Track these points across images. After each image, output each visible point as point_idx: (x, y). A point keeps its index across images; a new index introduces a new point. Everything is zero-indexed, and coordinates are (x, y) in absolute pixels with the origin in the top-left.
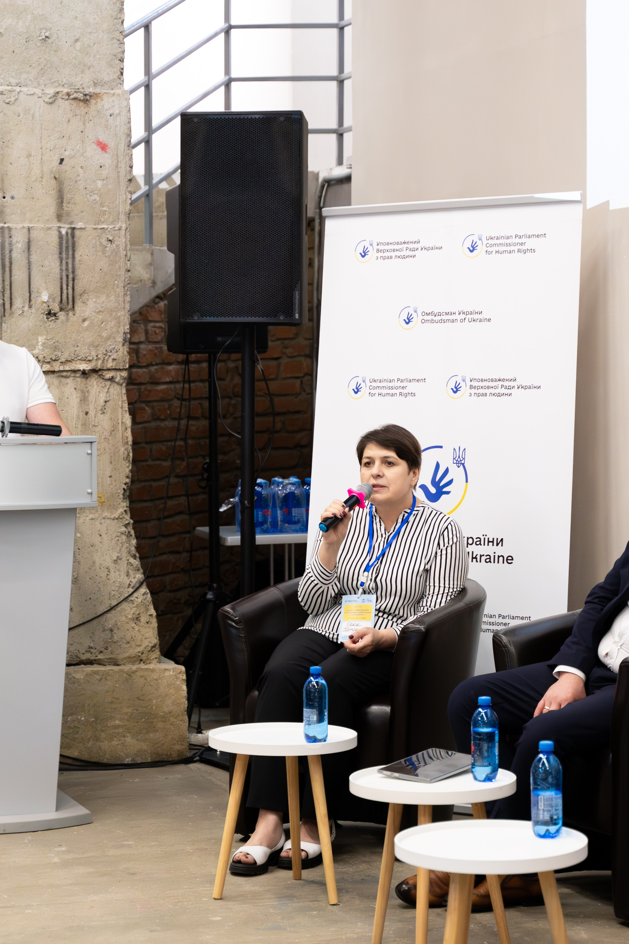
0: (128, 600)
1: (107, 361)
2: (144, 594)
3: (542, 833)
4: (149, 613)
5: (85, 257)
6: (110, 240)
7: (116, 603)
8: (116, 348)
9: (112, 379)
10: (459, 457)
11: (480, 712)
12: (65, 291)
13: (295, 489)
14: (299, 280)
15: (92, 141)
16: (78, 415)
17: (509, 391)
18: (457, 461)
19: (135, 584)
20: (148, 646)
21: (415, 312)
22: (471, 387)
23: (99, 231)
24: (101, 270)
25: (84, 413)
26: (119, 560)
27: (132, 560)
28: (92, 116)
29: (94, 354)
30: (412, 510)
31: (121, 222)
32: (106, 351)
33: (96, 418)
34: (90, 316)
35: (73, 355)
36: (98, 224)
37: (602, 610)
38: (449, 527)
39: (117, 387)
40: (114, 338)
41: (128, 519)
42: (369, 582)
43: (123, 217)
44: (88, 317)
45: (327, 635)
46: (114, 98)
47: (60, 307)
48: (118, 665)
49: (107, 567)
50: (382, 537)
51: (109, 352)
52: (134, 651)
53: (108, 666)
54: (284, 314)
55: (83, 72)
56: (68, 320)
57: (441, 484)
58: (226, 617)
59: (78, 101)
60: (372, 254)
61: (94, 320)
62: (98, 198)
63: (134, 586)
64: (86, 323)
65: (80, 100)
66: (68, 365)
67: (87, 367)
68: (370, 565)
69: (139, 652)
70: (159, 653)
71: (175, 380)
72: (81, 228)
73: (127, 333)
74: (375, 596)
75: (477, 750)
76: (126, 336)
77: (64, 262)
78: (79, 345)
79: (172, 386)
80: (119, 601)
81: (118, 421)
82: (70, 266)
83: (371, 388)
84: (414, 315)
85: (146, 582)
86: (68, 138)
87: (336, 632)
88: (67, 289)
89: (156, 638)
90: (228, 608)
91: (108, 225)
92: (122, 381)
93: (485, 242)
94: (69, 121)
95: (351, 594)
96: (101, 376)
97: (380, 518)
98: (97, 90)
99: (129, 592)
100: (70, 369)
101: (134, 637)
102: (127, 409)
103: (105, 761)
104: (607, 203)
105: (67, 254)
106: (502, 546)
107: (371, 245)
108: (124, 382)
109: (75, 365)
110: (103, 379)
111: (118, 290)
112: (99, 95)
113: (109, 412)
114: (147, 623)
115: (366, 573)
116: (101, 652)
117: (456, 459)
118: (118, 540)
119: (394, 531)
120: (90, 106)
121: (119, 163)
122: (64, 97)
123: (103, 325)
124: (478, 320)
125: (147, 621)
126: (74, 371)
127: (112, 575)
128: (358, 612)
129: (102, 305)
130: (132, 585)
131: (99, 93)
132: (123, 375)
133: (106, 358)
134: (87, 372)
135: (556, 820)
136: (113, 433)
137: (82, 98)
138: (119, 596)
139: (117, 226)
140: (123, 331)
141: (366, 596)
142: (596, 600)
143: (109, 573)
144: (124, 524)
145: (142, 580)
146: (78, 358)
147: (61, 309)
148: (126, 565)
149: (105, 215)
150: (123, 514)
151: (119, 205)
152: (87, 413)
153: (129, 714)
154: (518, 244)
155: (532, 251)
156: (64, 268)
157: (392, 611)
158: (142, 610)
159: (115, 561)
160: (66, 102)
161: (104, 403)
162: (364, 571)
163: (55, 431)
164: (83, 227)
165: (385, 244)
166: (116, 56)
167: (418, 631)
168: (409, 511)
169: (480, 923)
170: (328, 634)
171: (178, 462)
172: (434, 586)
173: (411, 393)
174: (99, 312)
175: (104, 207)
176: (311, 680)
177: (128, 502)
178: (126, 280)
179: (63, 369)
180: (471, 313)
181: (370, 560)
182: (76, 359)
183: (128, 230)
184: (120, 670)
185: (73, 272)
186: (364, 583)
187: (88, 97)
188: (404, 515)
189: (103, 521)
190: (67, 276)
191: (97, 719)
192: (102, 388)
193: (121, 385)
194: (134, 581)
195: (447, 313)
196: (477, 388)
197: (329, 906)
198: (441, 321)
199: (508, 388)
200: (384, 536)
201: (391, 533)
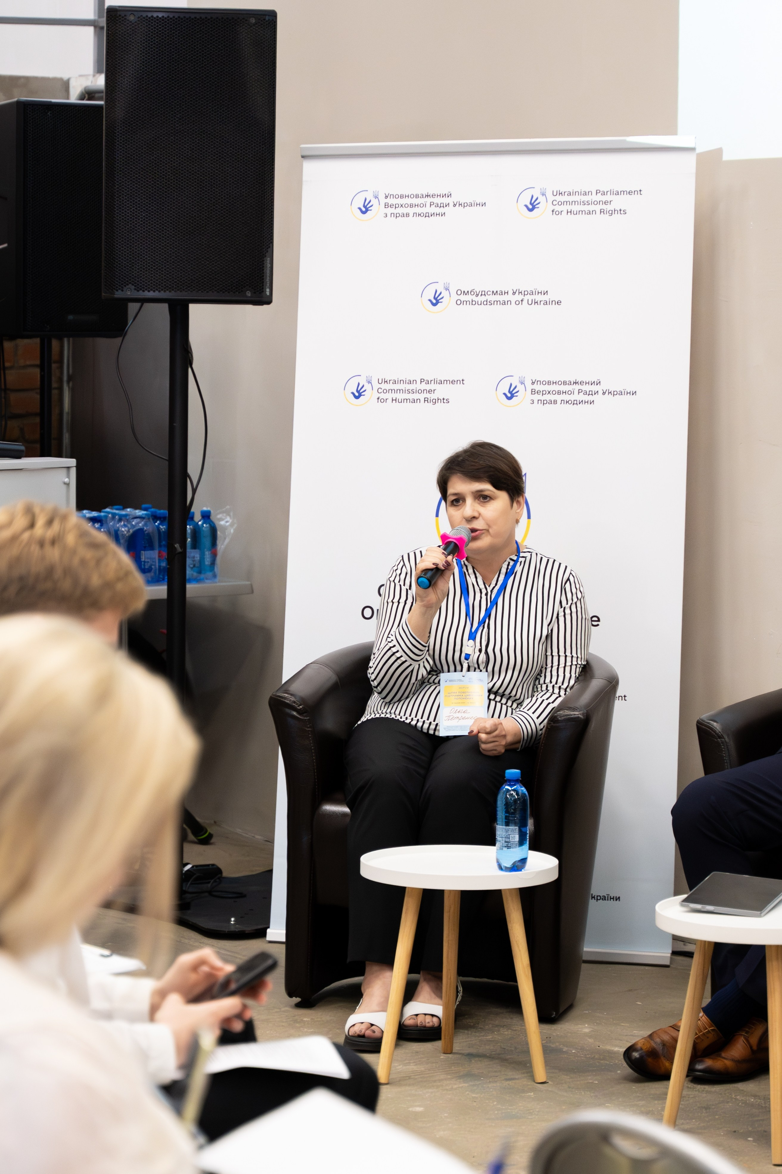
14: (271, 243)
17: (590, 398)
21: (447, 289)
22: (533, 392)
30: (518, 556)
38: (571, 578)
42: (477, 653)
50: (481, 593)
54: (252, 288)
58: (282, 703)
60: (377, 209)
68: (474, 630)
74: (484, 672)
83: (380, 391)
84: (445, 294)
93: (551, 198)
97: (473, 568)
104: (719, 151)
107: (377, 197)
115: (472, 641)
119: (496, 584)
124: (542, 303)
154: (601, 202)
155: (622, 212)
157: (507, 692)
162: (469, 640)
167: (575, 719)
168: (515, 558)
170: (422, 724)
172: (559, 656)
173: (442, 398)
180: (532, 293)
181: (472, 626)
186: (470, 655)
188: (509, 563)
195: (495, 292)
196: (541, 393)
197: (539, 1085)
198: (485, 303)
199: (588, 393)
200: (484, 591)
201: (494, 587)
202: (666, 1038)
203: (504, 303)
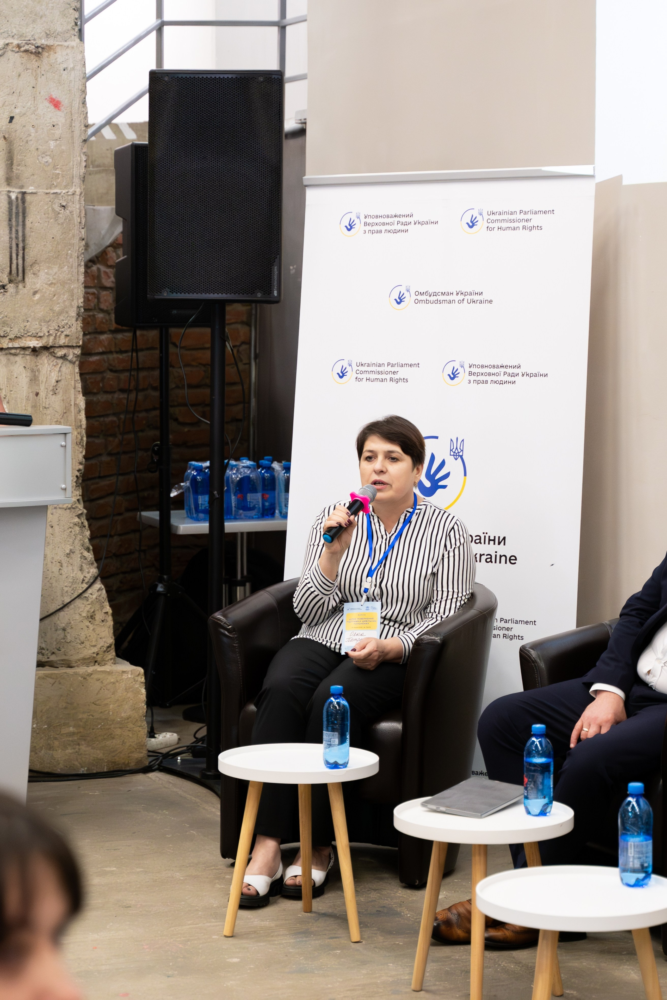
0: (82, 597)
1: (59, 337)
2: (100, 590)
3: (632, 882)
4: (104, 611)
5: (36, 225)
6: (63, 206)
7: (69, 600)
8: (69, 324)
9: (64, 357)
10: (457, 448)
11: (534, 742)
12: (14, 262)
13: (250, 473)
14: (278, 254)
15: (45, 98)
16: (28, 397)
17: (513, 379)
18: (454, 452)
19: (90, 579)
20: (103, 646)
21: (408, 291)
22: (470, 373)
23: (52, 196)
24: (53, 238)
25: (35, 393)
26: (72, 554)
27: (86, 554)
28: (44, 71)
29: (45, 330)
30: (415, 509)
31: (75, 186)
32: (59, 326)
33: (47, 400)
34: (42, 288)
35: (22, 331)
36: (51, 189)
37: (642, 624)
38: (456, 528)
39: (70, 366)
40: (67, 313)
41: (81, 508)
42: (373, 588)
43: (77, 181)
44: (39, 290)
45: (328, 644)
46: (68, 51)
47: (8, 278)
48: (71, 667)
49: (59, 561)
50: (383, 539)
51: (62, 327)
52: (89, 652)
53: (60, 668)
54: (262, 291)
55: (34, 21)
56: (17, 292)
57: (437, 478)
58: (218, 625)
59: (30, 54)
60: (359, 227)
61: (46, 292)
62: (50, 160)
63: (88, 582)
64: (37, 296)
65: (31, 53)
66: (17, 341)
67: (38, 344)
68: (373, 569)
69: (94, 653)
70: (114, 654)
71: (108, 350)
72: (32, 193)
73: (81, 307)
74: (380, 603)
75: (530, 782)
76: (79, 310)
77: (14, 230)
78: (30, 319)
79: (105, 357)
80: (73, 598)
81: (70, 403)
82: (20, 234)
83: (358, 372)
84: (407, 294)
85: (100, 577)
86: (18, 94)
87: (339, 642)
88: (17, 259)
89: (112, 638)
90: (218, 615)
91: (61, 189)
92: (74, 359)
93: (486, 217)
94: (19, 75)
95: (353, 601)
96: (53, 354)
98: (50, 42)
99: (83, 588)
100: (19, 346)
101: (89, 638)
102: (80, 390)
103: (58, 771)
104: (620, 178)
105: (17, 221)
106: (504, 544)
107: (358, 218)
108: (77, 360)
109: (25, 342)
110: (54, 356)
111: (71, 260)
112: (52, 47)
113: (61, 393)
114: (103, 621)
115: (369, 578)
116: (53, 653)
117: (454, 450)
118: (71, 532)
119: (395, 532)
120: (41, 59)
121: (73, 122)
122: (14, 49)
123: (55, 298)
124: (478, 302)
125: (103, 619)
126: (24, 349)
127: (65, 570)
128: (361, 620)
129: (54, 277)
130: (86, 581)
131: (52, 46)
132: (76, 352)
133: (58, 334)
134: (37, 349)
135: (647, 867)
136: (65, 415)
137: (34, 51)
138: (72, 592)
139: (71, 191)
140: (76, 304)
141: (370, 604)
142: (633, 613)
143: (61, 568)
144: (77, 514)
145: (96, 575)
146: (30, 334)
147: (10, 281)
148: (79, 559)
149: (58, 178)
150: (75, 503)
151: (73, 168)
152: (37, 394)
153: (84, 720)
154: (523, 220)
155: (539, 228)
156: (14, 236)
157: (399, 619)
158: (97, 606)
159: (67, 554)
160: (16, 55)
161: (56, 384)
162: (367, 577)
163: (26, 421)
164: (34, 191)
165: (373, 217)
166: (69, 4)
167: (433, 643)
168: (411, 510)
169: (520, 963)
170: (330, 644)
171: (111, 439)
172: (443, 591)
173: (402, 378)
174: (52, 283)
175: (58, 170)
176: (331, 700)
177: (81, 491)
178: (80, 249)
179: (12, 347)
180: (471, 294)
181: (372, 564)
182: (25, 336)
183: (83, 195)
184: (74, 672)
185: (24, 241)
186: (368, 589)
187: (40, 50)
188: (406, 514)
189: (54, 510)
190: (17, 245)
191: (49, 725)
192: (53, 367)
193: (74, 363)
194: (88, 576)
195: (443, 293)
196: (476, 375)
197: (352, 944)
198: (436, 302)
199: (511, 375)
200: (385, 537)
201: (393, 534)
202: (462, 910)
203: (450, 302)
